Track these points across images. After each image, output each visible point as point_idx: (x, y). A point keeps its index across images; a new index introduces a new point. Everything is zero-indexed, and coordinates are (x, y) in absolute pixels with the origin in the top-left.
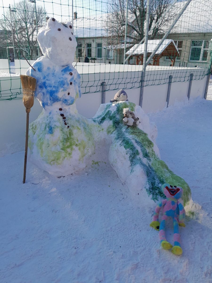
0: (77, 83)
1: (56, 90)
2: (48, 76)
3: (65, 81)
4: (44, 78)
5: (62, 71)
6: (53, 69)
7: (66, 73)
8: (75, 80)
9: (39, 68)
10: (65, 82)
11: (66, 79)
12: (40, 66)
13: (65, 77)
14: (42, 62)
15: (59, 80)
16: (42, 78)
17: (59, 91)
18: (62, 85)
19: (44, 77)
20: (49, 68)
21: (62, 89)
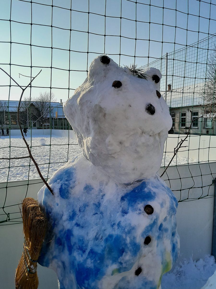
0: (166, 230)
1: (95, 266)
2: (84, 211)
3: (128, 240)
4: (72, 217)
5: (123, 199)
6: (101, 191)
7: (132, 206)
8: (161, 225)
9: (64, 187)
10: (126, 245)
11: (131, 230)
12: (66, 182)
13: (130, 224)
14: (75, 169)
15: (109, 231)
16: (65, 217)
17: (103, 274)
18: (115, 254)
19: (71, 214)
20: (88, 188)
21: (115, 266)
